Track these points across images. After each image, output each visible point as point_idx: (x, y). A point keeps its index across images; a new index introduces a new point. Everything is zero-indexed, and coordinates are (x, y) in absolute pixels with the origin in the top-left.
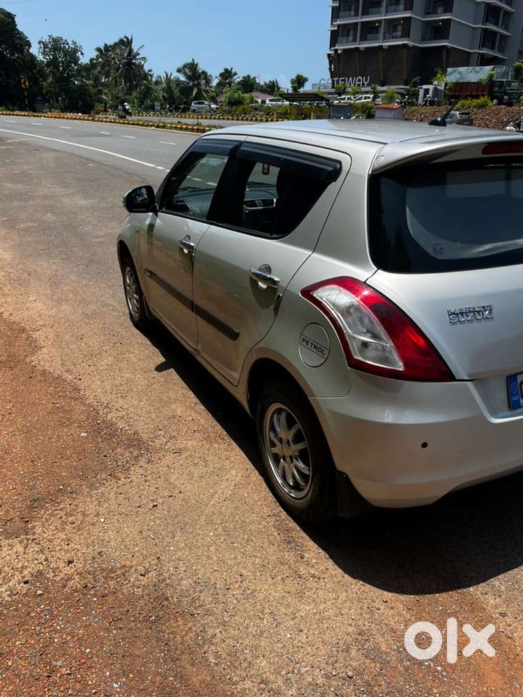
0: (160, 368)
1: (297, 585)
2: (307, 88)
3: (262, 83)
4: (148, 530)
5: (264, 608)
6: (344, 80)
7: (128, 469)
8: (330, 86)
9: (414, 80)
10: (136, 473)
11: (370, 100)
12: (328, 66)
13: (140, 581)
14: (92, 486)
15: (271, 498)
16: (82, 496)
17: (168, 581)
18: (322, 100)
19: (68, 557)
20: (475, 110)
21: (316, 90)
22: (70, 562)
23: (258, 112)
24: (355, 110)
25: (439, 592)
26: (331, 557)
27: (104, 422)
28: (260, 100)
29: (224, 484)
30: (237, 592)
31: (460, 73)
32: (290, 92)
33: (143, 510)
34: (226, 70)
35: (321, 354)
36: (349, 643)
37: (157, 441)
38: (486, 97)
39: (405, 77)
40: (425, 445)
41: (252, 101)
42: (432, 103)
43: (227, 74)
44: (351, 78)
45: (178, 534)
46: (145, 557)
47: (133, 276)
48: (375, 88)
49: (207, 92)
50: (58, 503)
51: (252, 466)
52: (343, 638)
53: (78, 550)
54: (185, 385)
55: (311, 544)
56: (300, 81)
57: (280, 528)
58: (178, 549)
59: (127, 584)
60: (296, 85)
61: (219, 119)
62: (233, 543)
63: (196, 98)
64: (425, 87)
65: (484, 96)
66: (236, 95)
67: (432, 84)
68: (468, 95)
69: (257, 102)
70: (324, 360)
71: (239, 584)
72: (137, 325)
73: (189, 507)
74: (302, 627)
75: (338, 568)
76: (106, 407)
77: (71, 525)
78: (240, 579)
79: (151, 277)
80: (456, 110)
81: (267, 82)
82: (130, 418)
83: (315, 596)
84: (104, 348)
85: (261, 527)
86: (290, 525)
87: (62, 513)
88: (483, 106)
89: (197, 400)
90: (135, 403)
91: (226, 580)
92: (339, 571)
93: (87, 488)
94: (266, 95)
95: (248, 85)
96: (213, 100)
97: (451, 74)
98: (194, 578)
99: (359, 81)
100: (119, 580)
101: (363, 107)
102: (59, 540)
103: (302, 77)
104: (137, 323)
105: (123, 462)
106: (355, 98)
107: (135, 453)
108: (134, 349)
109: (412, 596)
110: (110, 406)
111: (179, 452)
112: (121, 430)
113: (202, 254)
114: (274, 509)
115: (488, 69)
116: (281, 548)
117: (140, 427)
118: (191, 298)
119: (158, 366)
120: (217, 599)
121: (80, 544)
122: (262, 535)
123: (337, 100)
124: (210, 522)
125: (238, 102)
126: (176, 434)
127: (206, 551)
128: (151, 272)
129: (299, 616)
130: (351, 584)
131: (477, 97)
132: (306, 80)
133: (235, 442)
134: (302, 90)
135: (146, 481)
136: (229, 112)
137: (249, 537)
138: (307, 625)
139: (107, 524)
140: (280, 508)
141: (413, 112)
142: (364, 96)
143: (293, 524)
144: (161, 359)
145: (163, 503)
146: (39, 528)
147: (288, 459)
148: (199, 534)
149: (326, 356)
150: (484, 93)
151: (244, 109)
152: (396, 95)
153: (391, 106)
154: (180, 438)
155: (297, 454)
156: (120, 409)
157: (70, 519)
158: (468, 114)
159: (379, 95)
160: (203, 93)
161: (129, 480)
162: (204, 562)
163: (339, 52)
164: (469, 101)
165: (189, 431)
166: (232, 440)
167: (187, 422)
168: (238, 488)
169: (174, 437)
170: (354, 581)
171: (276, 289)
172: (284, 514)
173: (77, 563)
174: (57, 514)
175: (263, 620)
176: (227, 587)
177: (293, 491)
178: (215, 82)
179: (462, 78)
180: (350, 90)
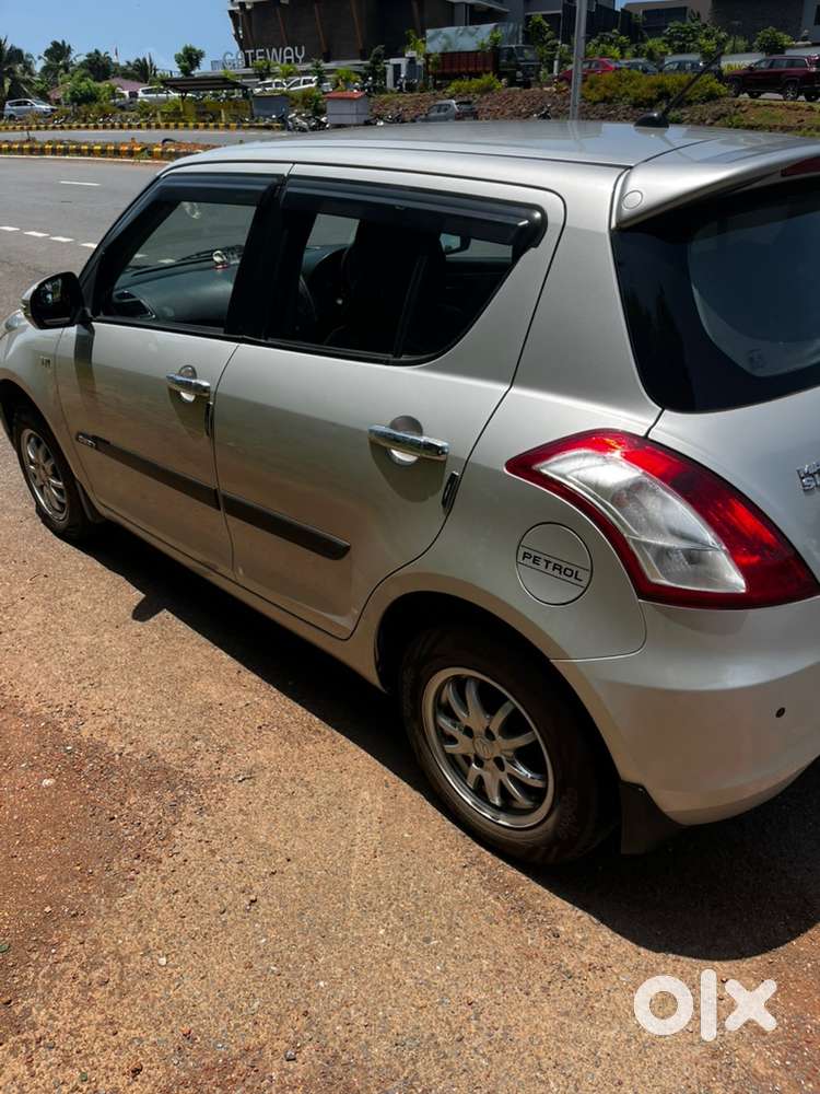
0: (142, 613)
1: (572, 994)
2: (204, 68)
3: (123, 63)
4: (262, 957)
5: (538, 1058)
6: (264, 54)
7: (169, 836)
8: (242, 63)
9: (374, 51)
10: (186, 837)
11: (314, 85)
12: (234, 32)
13: (293, 1073)
14: (110, 892)
15: (452, 831)
16: (99, 916)
17: (345, 1057)
18: (233, 89)
19: (125, 1061)
20: (478, 96)
21: (220, 72)
22: (136, 1071)
23: (126, 113)
24: (293, 102)
25: (794, 938)
26: (603, 921)
27: (79, 745)
28: (126, 93)
29: (360, 824)
30: (480, 1040)
31: (446, 37)
32: (175, 76)
33: (232, 915)
34: (55, 44)
35: (572, 579)
36: (706, 1079)
37: (198, 763)
38: (491, 73)
39: (361, 47)
40: (781, 713)
41: (114, 94)
42: (411, 88)
43: (58, 52)
44: (274, 50)
45: (321, 948)
46: (279, 1019)
47: (44, 446)
48: (318, 66)
49: (28, 83)
50: (53, 946)
51: (392, 774)
52: (692, 1074)
53: (141, 1040)
54: (204, 640)
55: (558, 904)
56: (190, 58)
57: (492, 885)
58: (335, 983)
59: (269, 1086)
60: (187, 64)
61: (62, 128)
62: (427, 940)
63: (11, 96)
64: (394, 61)
65: (487, 73)
66: (83, 85)
67: (402, 56)
68: (464, 73)
69: (123, 96)
70: (582, 590)
71: (475, 1022)
72: (62, 534)
73: (317, 886)
74: (618, 1075)
75: (624, 940)
76: (70, 714)
77: (102, 989)
78: (471, 1012)
79: (97, 448)
80: (452, 97)
81: (132, 61)
82: (127, 726)
83: (612, 1007)
84: (16, 591)
85: (460, 892)
86: (507, 875)
87: (73, 967)
88: (488, 90)
89: (237, 665)
90: (125, 693)
91: (448, 1023)
92: (627, 946)
93: (102, 897)
94: (136, 84)
95: (98, 67)
96: (43, 96)
97: (432, 38)
98: (390, 1036)
99: (289, 53)
100: (248, 1082)
101: (304, 98)
102: (93, 1028)
103: (194, 50)
104: (65, 531)
105: (151, 824)
106: (287, 83)
107: (168, 797)
108: (77, 583)
109: (759, 958)
110: (77, 708)
111: (250, 776)
112: (121, 755)
113: (234, 401)
114: (468, 851)
115: (487, 28)
116: (513, 926)
117: (154, 741)
118: (213, 485)
119: (135, 611)
120: (449, 1067)
121: (139, 1025)
122: (469, 909)
123: (259, 86)
124: (368, 908)
125: (89, 98)
126: (227, 740)
127: (387, 971)
128: (95, 438)
129: (605, 1056)
130: (658, 964)
131: (478, 75)
132: (200, 55)
133: (342, 733)
134: (196, 72)
135: (213, 852)
136: (76, 116)
137: (450, 919)
138: (625, 1069)
139: (176, 967)
140: (477, 846)
141: (384, 102)
142: (303, 78)
143: (511, 873)
144: (137, 596)
145: (266, 891)
146: (39, 1010)
147: (491, 764)
148: (360, 939)
149: (584, 584)
150: (488, 69)
151: (101, 109)
152: (354, 77)
153: (348, 94)
154: (238, 748)
155: (511, 754)
156: (100, 712)
157: (96, 974)
158: (469, 103)
159: (328, 76)
160: (22, 85)
161: (180, 859)
162: (393, 996)
163: (248, 7)
164: (466, 83)
165: (250, 730)
166: (335, 732)
167: (238, 713)
168: (388, 825)
169: (226, 747)
170: (660, 956)
171: (444, 462)
172: (487, 856)
173: (150, 1068)
174: (63, 972)
175: (548, 1083)
176: (457, 1035)
177: (502, 815)
178: (38, 67)
179: (450, 44)
180: (277, 69)
